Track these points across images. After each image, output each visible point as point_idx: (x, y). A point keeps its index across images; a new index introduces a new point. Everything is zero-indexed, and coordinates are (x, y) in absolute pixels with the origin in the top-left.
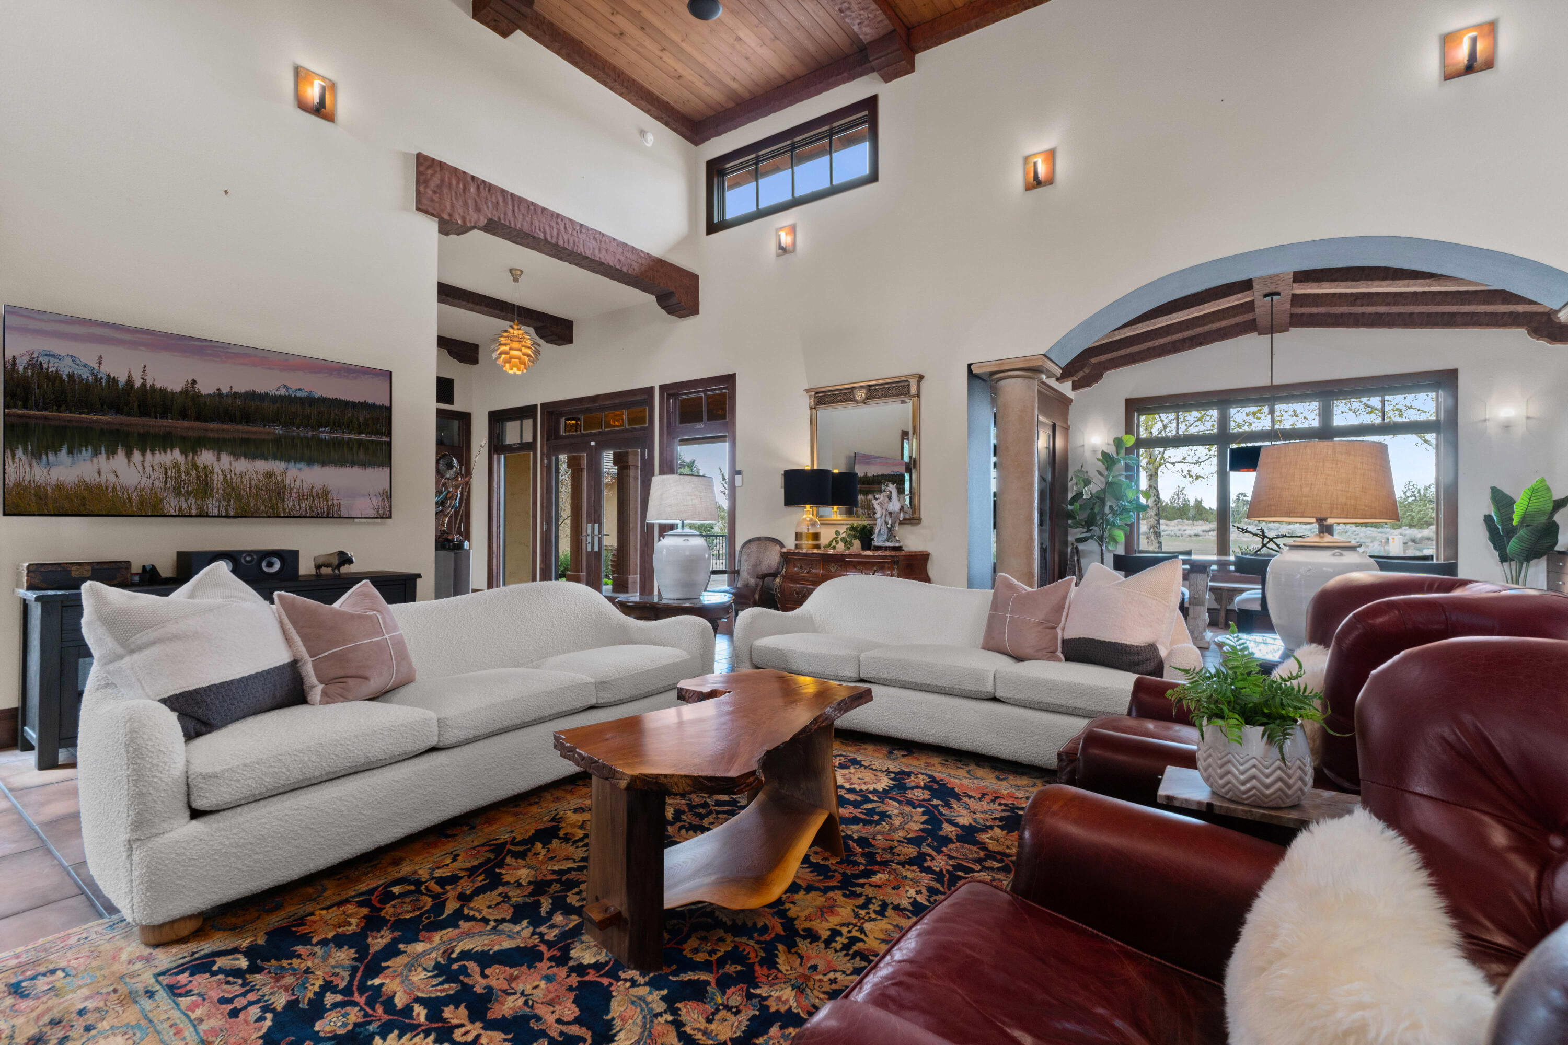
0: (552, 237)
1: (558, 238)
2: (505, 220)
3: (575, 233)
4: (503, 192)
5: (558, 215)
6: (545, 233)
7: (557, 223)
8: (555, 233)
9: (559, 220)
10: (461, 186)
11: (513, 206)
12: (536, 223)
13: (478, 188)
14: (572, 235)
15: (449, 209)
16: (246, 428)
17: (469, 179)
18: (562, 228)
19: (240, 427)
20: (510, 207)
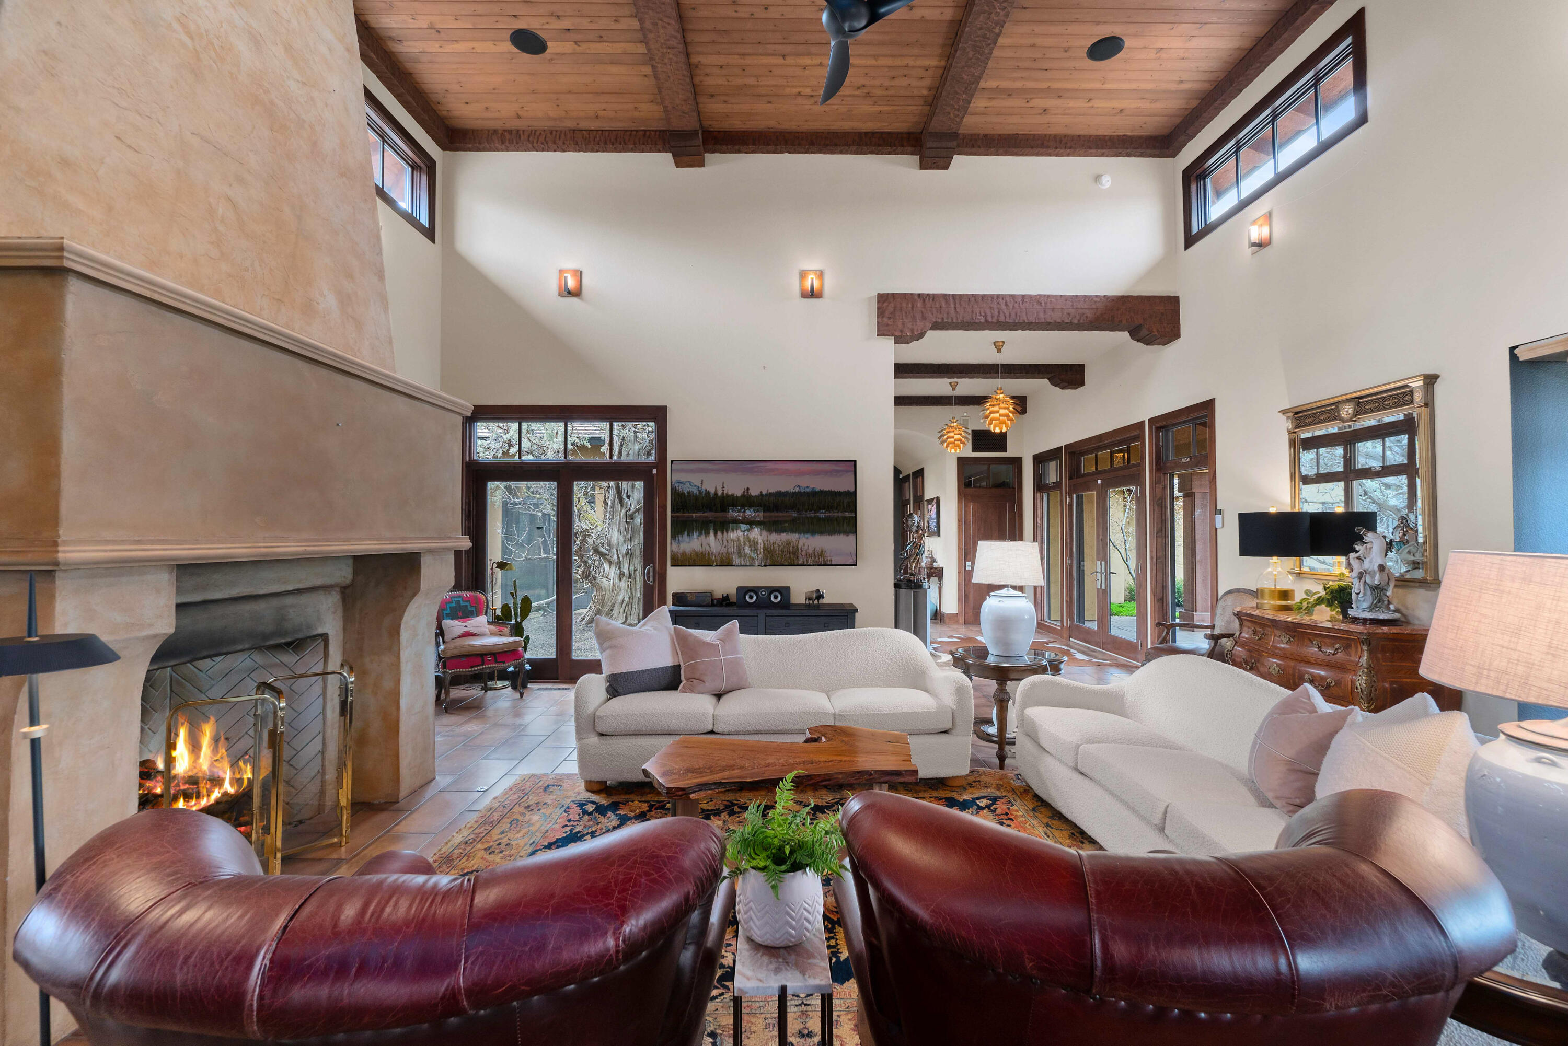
0: (992, 317)
1: (998, 316)
2: (947, 319)
3: (1017, 306)
4: (945, 296)
5: (998, 296)
6: (985, 316)
7: (998, 303)
8: (996, 313)
9: (1000, 300)
10: (910, 305)
11: (955, 304)
12: (977, 311)
13: (924, 301)
14: (1013, 308)
15: (900, 326)
16: (776, 514)
17: (916, 297)
18: (1003, 306)
19: (772, 514)
20: (952, 306)
